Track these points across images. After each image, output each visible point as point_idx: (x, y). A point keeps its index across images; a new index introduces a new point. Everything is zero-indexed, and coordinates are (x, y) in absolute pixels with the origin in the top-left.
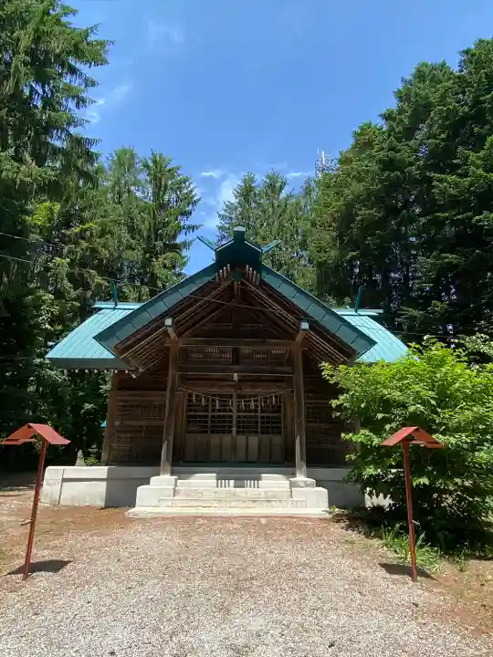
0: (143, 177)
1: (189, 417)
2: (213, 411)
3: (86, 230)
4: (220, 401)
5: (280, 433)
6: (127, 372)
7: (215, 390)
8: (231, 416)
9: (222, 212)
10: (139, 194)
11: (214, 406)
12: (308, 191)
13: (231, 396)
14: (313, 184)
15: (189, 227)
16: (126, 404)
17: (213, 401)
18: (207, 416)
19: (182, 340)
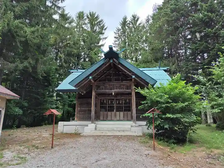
0: (87, 21)
1: (101, 106)
3: (68, 44)
4: (111, 101)
5: (130, 111)
6: (80, 93)
7: (109, 98)
8: (114, 106)
9: (115, 31)
10: (85, 28)
11: (108, 103)
12: (148, 21)
13: (114, 100)
14: (149, 17)
15: (103, 38)
16: (82, 103)
17: (109, 101)
18: (107, 106)
19: (96, 83)
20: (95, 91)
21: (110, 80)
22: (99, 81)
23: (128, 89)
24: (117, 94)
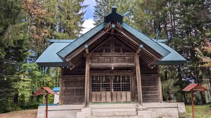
2: (102, 82)
5: (129, 90)
6: (68, 67)
18: (100, 85)
19: (90, 54)
20: (90, 65)
21: (108, 51)
22: (95, 52)
23: (131, 62)
24: (118, 69)
